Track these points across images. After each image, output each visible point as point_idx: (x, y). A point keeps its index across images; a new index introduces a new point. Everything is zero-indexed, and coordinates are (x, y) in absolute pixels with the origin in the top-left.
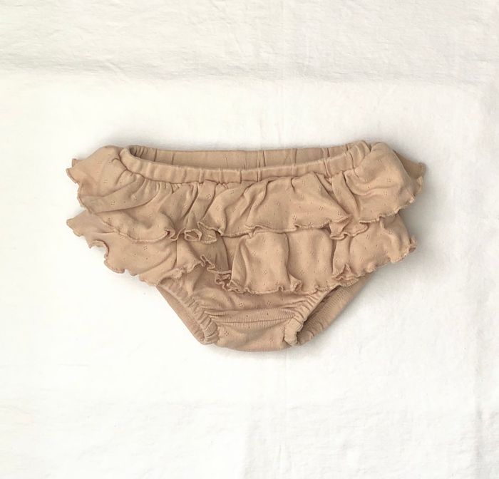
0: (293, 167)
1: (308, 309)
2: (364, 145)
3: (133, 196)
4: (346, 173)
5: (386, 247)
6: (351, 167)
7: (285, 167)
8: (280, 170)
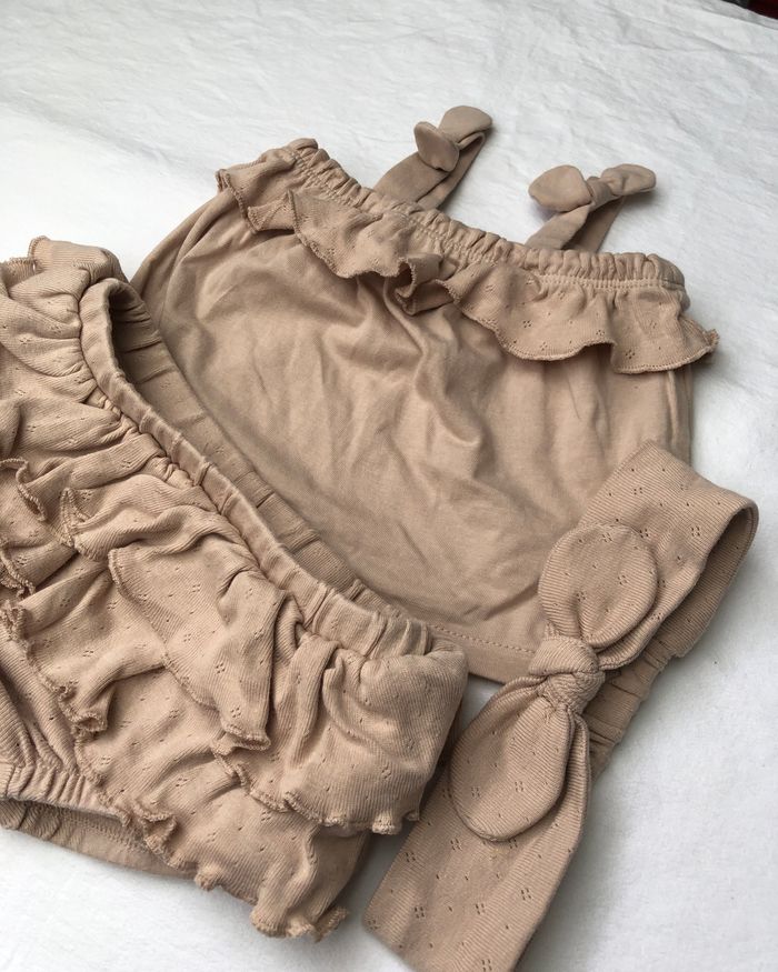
0: (275, 548)
1: (49, 792)
2: (424, 635)
3: (27, 337)
4: (341, 654)
5: (272, 874)
6: (364, 652)
7: (266, 534)
8: (256, 530)
